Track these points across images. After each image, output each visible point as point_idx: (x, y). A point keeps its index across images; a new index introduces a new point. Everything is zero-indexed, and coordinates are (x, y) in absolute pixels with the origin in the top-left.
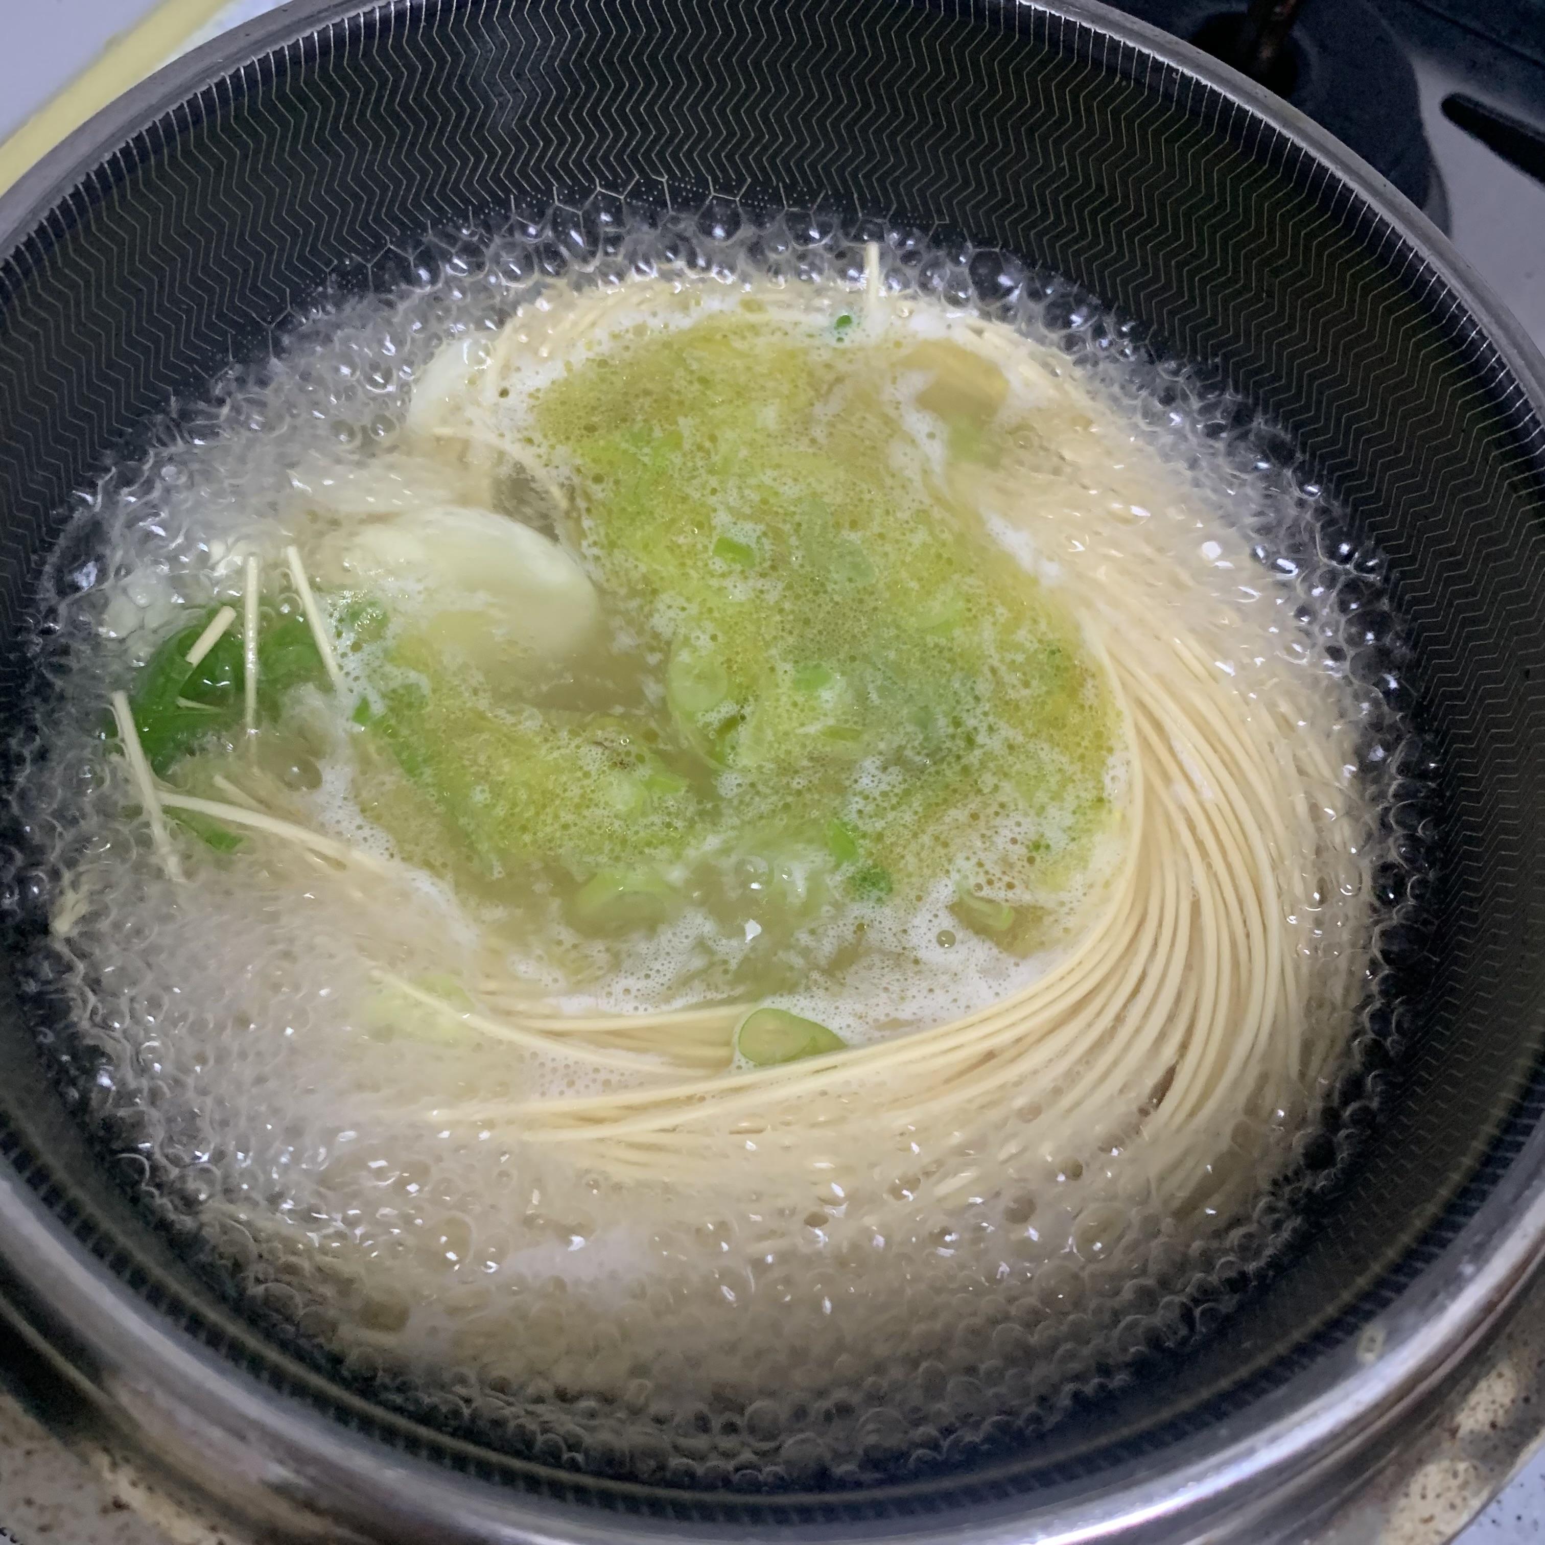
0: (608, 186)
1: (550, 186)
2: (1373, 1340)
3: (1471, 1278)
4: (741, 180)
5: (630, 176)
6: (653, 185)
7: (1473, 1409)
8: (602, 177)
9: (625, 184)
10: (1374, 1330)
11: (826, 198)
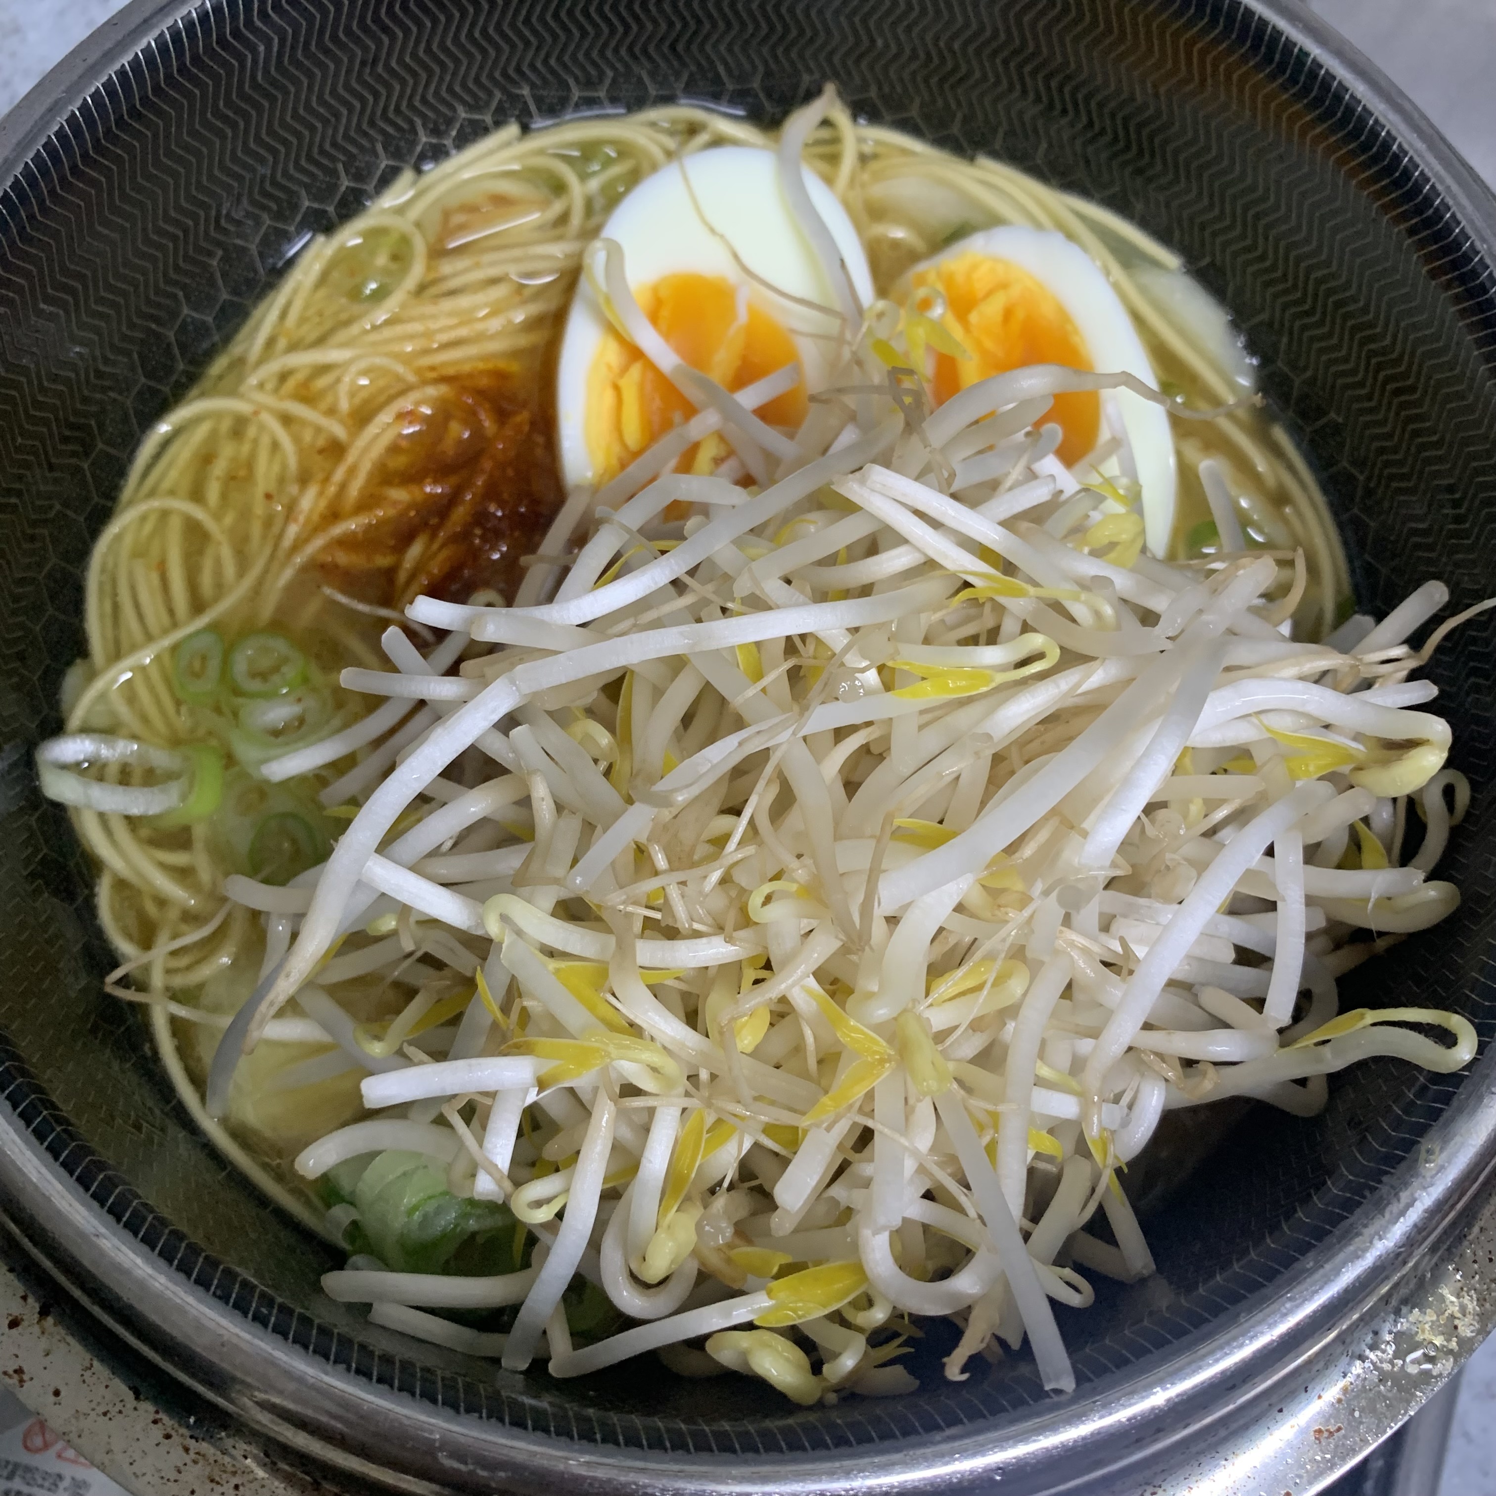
0: (471, 108)
1: (411, 123)
4: (602, 75)
5: (490, 94)
6: (515, 99)
8: (464, 103)
9: (487, 104)
11: (691, 75)
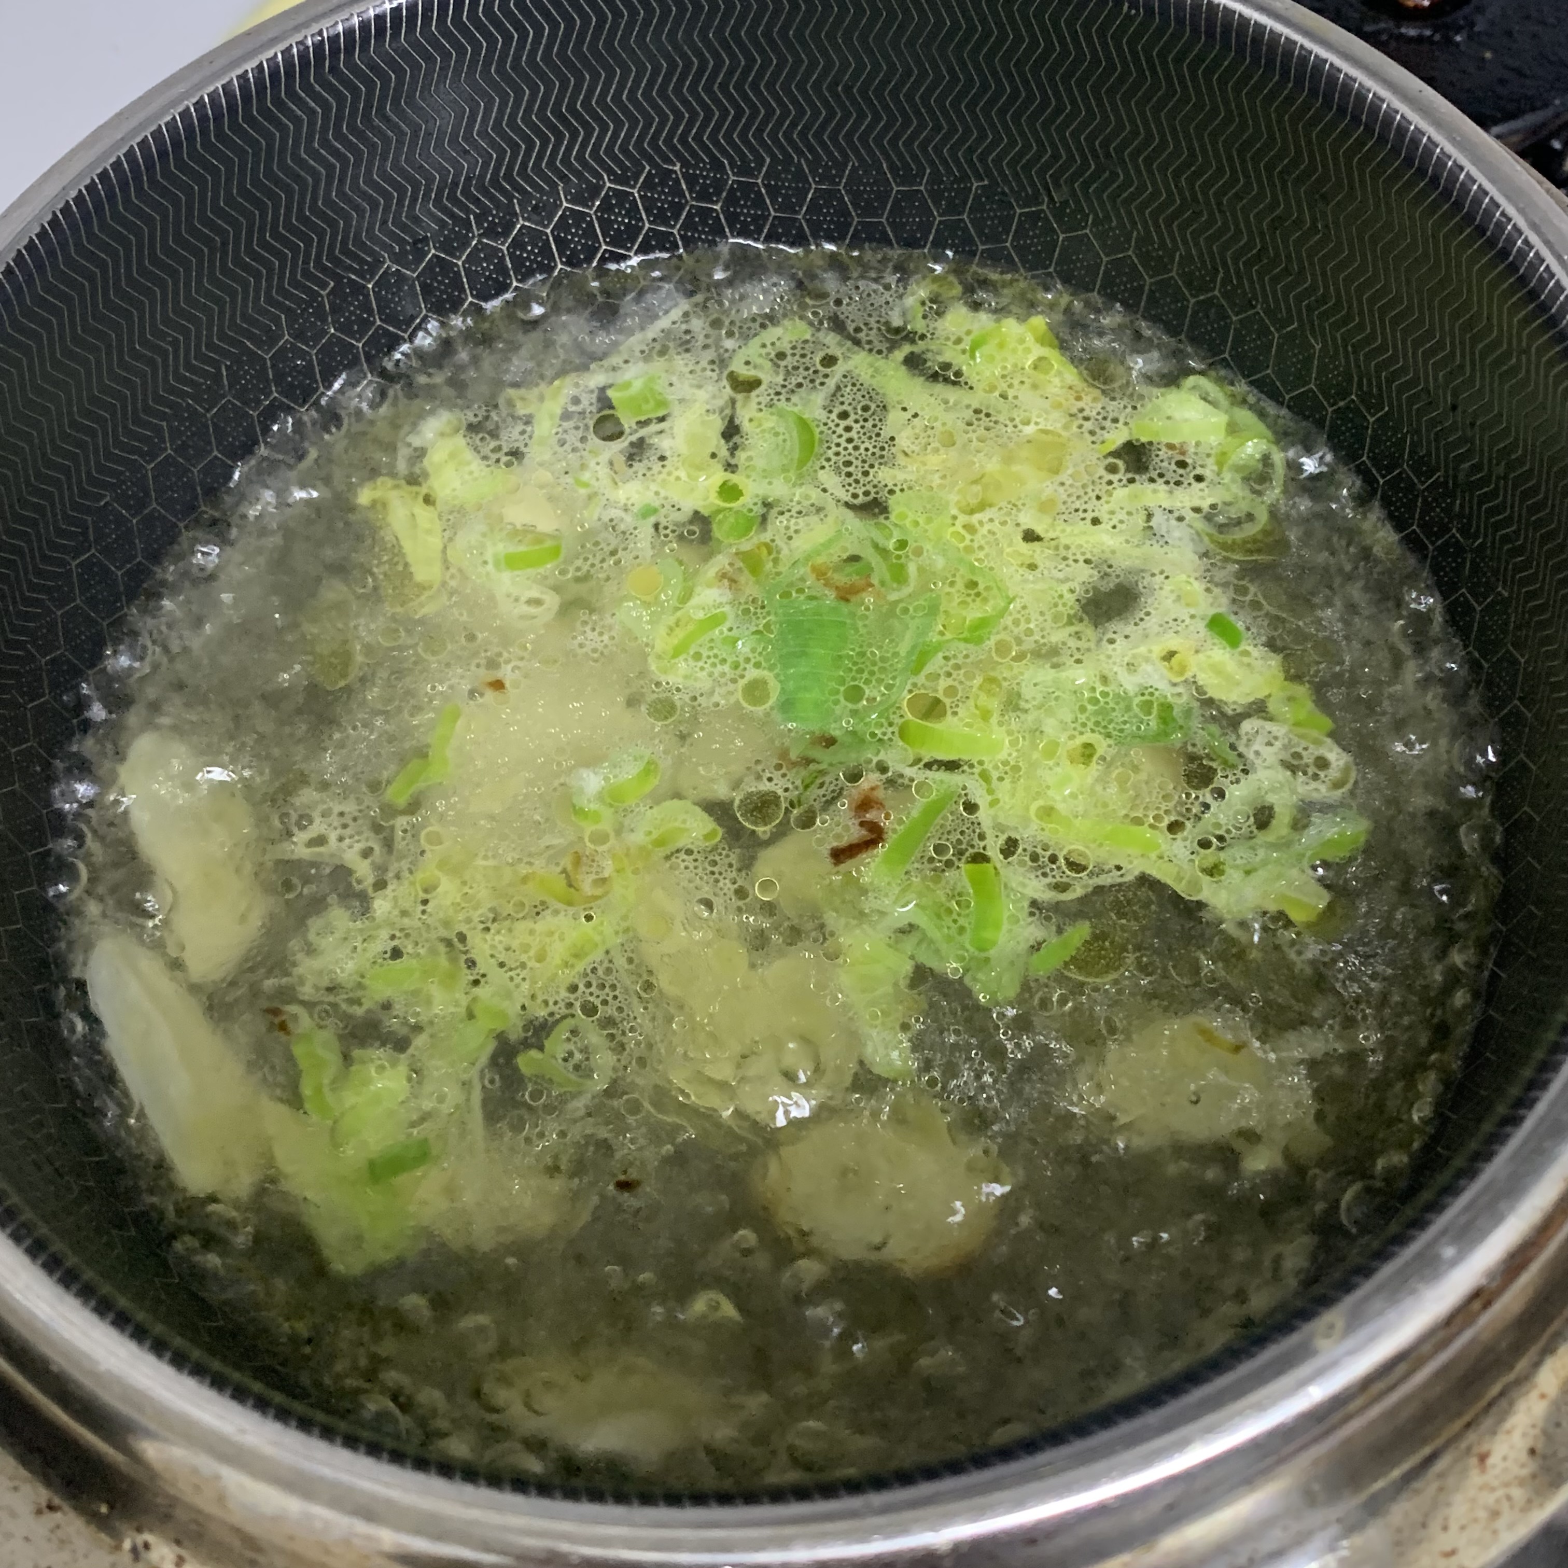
0: (617, 180)
1: (554, 187)
2: (1331, 1327)
3: (1454, 1263)
4: (759, 161)
7: (1509, 1432)
8: (610, 171)
9: (636, 177)
10: (1334, 1316)
